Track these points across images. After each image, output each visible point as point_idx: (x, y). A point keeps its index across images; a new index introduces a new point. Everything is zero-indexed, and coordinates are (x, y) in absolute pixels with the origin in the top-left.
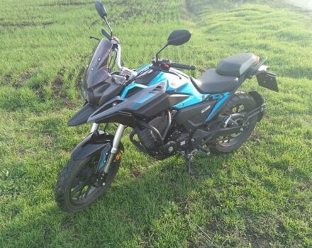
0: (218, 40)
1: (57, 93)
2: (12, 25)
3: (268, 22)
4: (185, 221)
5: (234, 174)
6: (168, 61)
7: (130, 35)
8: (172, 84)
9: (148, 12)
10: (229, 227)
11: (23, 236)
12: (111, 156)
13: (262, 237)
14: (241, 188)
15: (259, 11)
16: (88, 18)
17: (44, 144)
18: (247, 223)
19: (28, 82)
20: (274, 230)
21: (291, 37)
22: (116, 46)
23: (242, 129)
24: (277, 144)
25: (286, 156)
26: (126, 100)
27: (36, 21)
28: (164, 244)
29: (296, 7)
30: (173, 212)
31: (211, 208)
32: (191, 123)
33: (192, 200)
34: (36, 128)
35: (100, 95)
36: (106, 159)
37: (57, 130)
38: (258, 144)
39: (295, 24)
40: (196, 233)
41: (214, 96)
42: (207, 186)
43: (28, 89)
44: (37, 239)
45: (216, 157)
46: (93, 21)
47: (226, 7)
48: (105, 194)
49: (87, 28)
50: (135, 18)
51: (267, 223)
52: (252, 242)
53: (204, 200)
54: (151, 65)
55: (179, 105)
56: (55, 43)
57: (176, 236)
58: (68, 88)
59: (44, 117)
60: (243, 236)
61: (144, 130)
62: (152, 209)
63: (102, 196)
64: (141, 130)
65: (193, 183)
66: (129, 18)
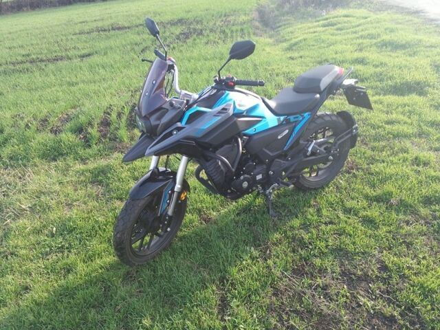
0: (301, 57)
1: (104, 136)
2: (42, 61)
3: (366, 29)
4: (268, 267)
5: (324, 212)
6: (233, 78)
7: (189, 61)
8: (240, 105)
9: (211, 31)
10: (320, 270)
11: (80, 294)
12: (175, 195)
13: (359, 279)
14: (334, 226)
15: (353, 17)
16: (136, 44)
17: (94, 195)
18: (342, 264)
19: (68, 125)
20: (374, 270)
21: (395, 46)
22: (171, 67)
23: (331, 157)
24: (378, 173)
25: (389, 187)
26: (187, 126)
27: (70, 53)
28: (243, 292)
29: (402, 8)
30: (252, 258)
31: (298, 251)
32: (268, 152)
33: (275, 244)
34: (82, 178)
35: (157, 122)
36: (170, 199)
37: (109, 179)
38: (355, 176)
39: (402, 29)
40: (281, 279)
41: (292, 118)
42: (292, 228)
43: (69, 134)
44: (95, 296)
45: (302, 194)
46: (142, 47)
47: (311, 16)
48: (170, 244)
49: (136, 57)
50: (195, 40)
51: (366, 263)
52: (348, 285)
53: (289, 243)
54: (214, 84)
55: (250, 131)
56: (97, 78)
57: (258, 283)
58: (117, 129)
59: (91, 165)
60: (337, 279)
61: (211, 161)
62: (227, 257)
63: (167, 246)
64: (207, 161)
65: (275, 225)
66: (188, 41)
